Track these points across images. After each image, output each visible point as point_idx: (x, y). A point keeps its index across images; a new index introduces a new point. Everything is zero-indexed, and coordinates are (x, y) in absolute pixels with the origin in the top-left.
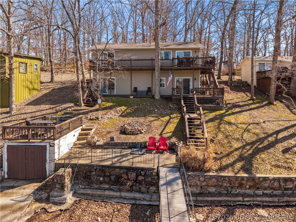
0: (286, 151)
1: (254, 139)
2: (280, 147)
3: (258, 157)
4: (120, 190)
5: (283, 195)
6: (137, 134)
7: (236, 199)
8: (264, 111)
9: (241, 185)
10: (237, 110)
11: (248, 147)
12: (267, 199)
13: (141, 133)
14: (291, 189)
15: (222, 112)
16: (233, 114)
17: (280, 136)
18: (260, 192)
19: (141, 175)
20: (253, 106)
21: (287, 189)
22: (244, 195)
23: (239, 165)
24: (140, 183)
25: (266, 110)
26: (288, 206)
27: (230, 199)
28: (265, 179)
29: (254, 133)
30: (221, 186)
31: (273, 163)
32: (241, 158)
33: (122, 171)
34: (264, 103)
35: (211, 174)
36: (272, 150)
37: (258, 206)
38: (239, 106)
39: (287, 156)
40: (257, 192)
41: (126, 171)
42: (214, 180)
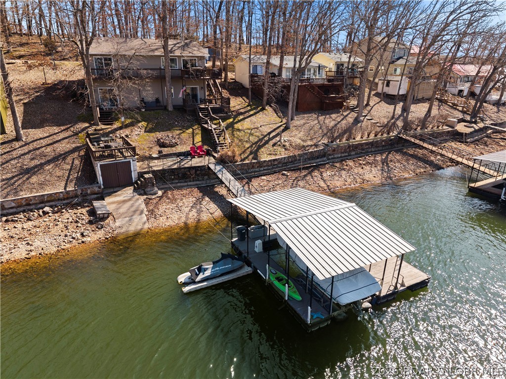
0: (274, 145)
1: (256, 140)
2: (271, 143)
3: (260, 151)
4: (186, 182)
5: (273, 168)
6: (175, 146)
7: (251, 174)
8: (260, 116)
9: (253, 167)
10: (241, 117)
11: (254, 146)
12: (266, 171)
13: (178, 145)
14: (276, 165)
15: (231, 120)
16: (239, 121)
17: (271, 136)
18: (262, 169)
19: (198, 170)
20: (252, 113)
21: (274, 165)
22: (255, 172)
23: (251, 157)
24: (198, 175)
25: (260, 115)
26: (275, 173)
27: (248, 175)
28: (265, 161)
29: (255, 136)
30: (243, 169)
31: (268, 153)
32: (251, 153)
33: (186, 170)
34: (259, 109)
35: (238, 163)
36: (267, 146)
37: (262, 176)
38: (242, 114)
39: (275, 148)
40: (261, 169)
41: (188, 169)
42: (239, 166)
